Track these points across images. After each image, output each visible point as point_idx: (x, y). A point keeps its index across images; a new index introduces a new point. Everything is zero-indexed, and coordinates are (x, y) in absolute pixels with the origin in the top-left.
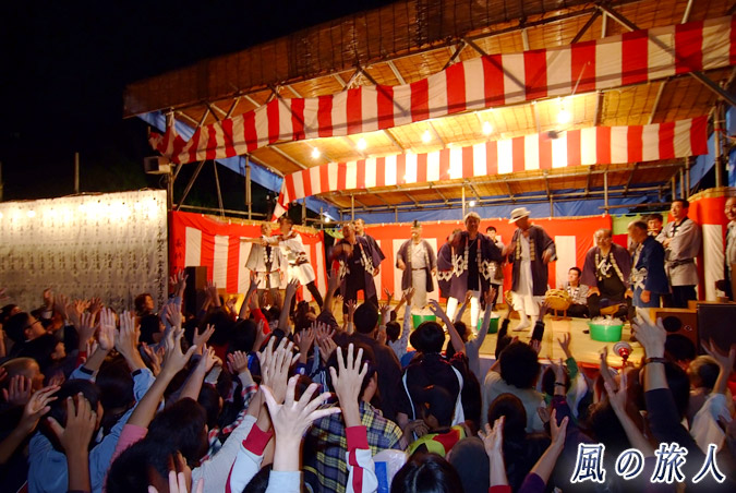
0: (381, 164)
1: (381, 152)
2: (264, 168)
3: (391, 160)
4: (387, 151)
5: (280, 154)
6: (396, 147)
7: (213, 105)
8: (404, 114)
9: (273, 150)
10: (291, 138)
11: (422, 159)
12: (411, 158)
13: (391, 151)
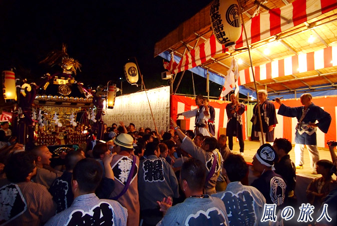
0: (281, 64)
1: (281, 56)
2: (216, 74)
3: (288, 60)
4: (285, 55)
5: (223, 66)
6: (291, 51)
7: (188, 45)
8: (288, 22)
9: (219, 64)
10: (222, 52)
11: (310, 57)
12: (302, 57)
13: (288, 54)
